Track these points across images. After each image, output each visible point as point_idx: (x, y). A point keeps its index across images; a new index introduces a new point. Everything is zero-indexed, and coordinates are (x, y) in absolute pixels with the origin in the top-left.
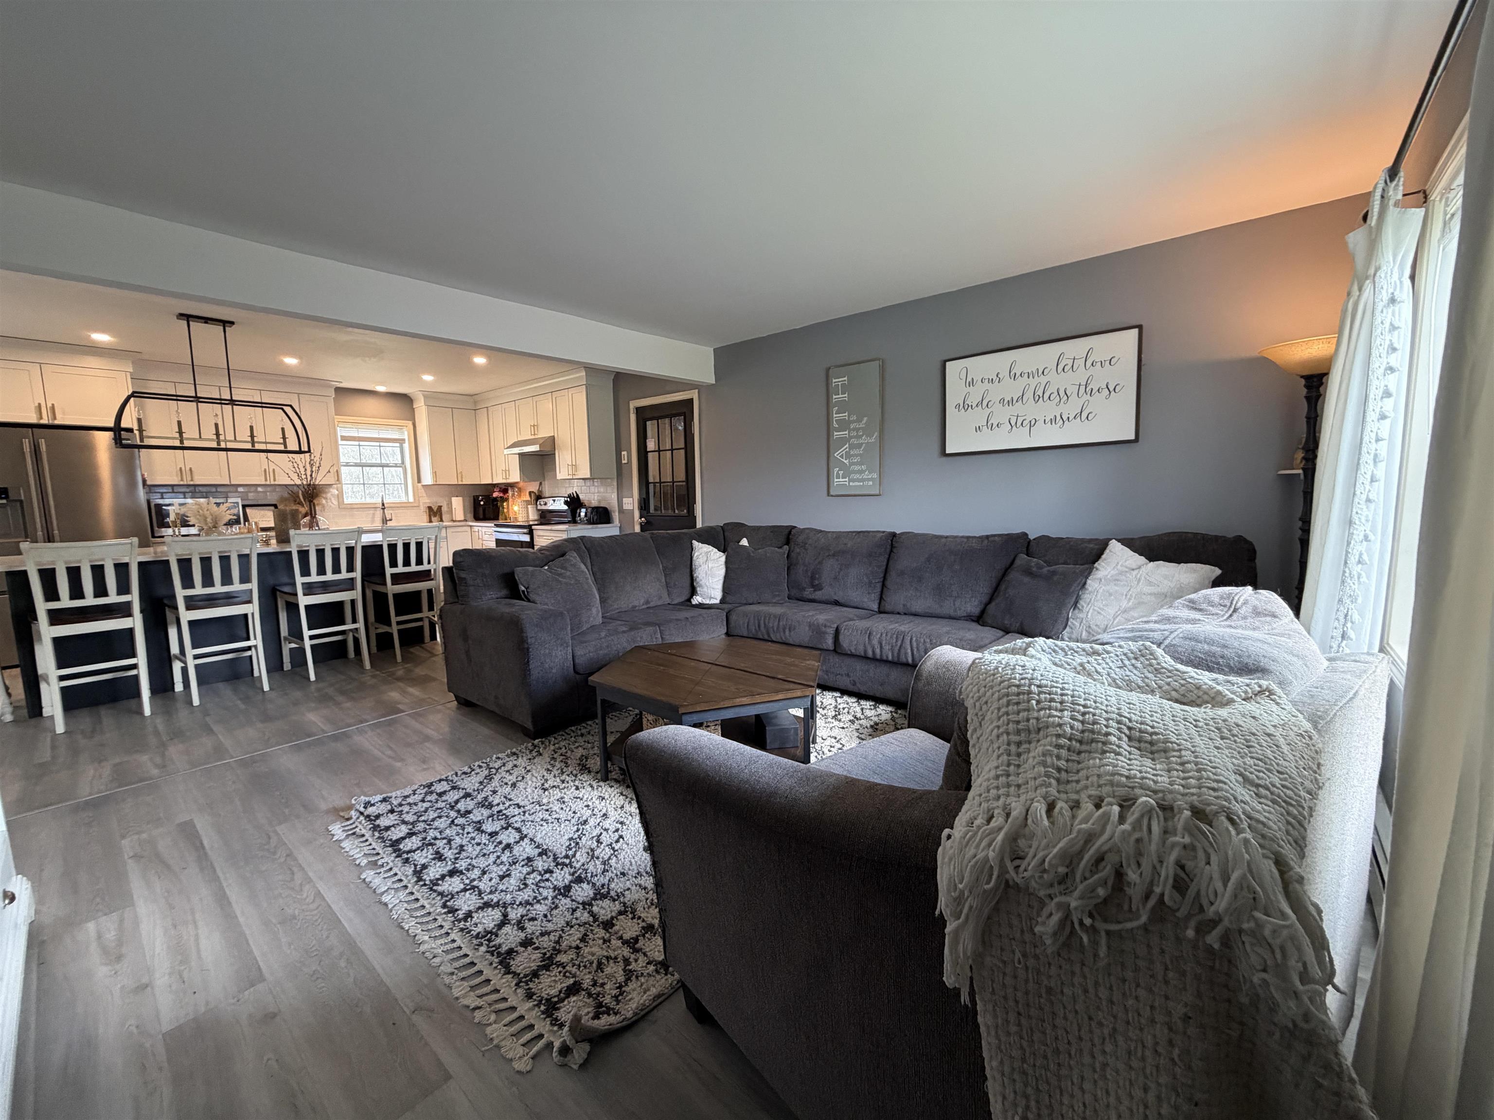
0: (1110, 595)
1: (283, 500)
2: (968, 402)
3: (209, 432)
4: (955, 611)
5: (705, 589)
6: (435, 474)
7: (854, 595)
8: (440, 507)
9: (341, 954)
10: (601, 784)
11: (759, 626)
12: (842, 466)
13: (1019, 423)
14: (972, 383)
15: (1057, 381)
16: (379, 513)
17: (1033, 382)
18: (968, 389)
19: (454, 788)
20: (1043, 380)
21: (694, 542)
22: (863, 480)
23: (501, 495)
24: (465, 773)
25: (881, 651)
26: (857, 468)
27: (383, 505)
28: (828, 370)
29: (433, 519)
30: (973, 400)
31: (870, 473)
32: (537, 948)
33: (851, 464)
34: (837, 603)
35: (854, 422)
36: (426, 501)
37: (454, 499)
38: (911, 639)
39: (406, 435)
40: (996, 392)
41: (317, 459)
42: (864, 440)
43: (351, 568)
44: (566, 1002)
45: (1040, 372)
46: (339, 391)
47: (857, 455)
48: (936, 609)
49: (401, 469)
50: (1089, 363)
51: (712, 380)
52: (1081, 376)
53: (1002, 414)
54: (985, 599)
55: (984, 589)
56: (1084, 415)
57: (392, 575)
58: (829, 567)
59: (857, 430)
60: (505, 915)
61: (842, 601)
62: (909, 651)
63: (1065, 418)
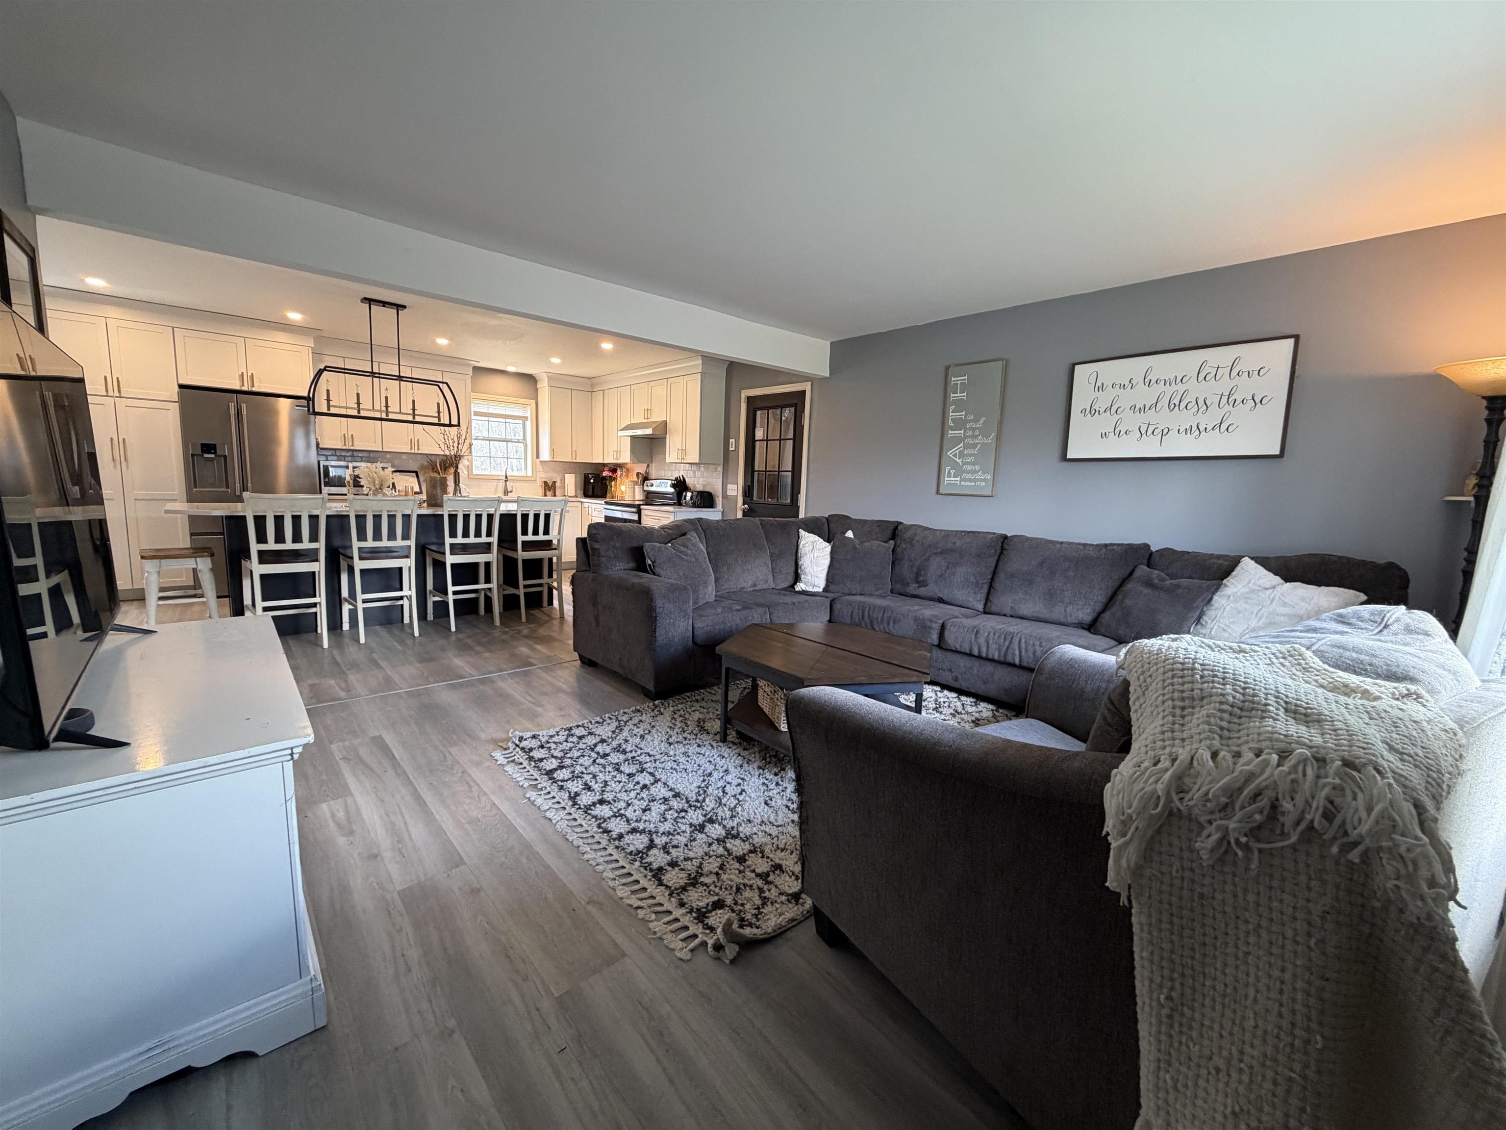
0: (1239, 612)
1: (423, 467)
2: (1096, 407)
3: (379, 405)
4: (1066, 617)
5: (809, 577)
6: (553, 451)
7: (960, 595)
8: (554, 483)
9: (521, 854)
10: (720, 744)
11: (863, 616)
12: (955, 466)
13: (1150, 432)
14: (1102, 388)
15: (1196, 390)
16: (501, 485)
17: (1169, 390)
18: (1097, 394)
19: (591, 734)
20: (1181, 388)
21: (800, 530)
22: (975, 480)
23: (611, 474)
24: (597, 722)
25: (988, 650)
26: (969, 468)
27: (506, 477)
28: (947, 368)
29: (548, 493)
30: (1101, 405)
31: (983, 473)
32: (682, 870)
33: (964, 464)
34: (941, 601)
35: (970, 421)
36: (543, 476)
37: (567, 476)
38: (1020, 640)
39: (529, 413)
40: (1126, 399)
41: (463, 432)
42: (980, 440)
43: (489, 534)
44: (713, 913)
45: (1179, 380)
46: (476, 369)
47: (971, 455)
48: (1045, 613)
49: (521, 445)
50: (1234, 373)
51: (827, 374)
52: (1224, 385)
53: (1131, 421)
54: (1098, 607)
55: (1099, 597)
56: (1224, 427)
57: (523, 542)
58: (936, 565)
59: (974, 430)
60: (652, 841)
61: (945, 598)
62: (1017, 652)
63: (1202, 428)
